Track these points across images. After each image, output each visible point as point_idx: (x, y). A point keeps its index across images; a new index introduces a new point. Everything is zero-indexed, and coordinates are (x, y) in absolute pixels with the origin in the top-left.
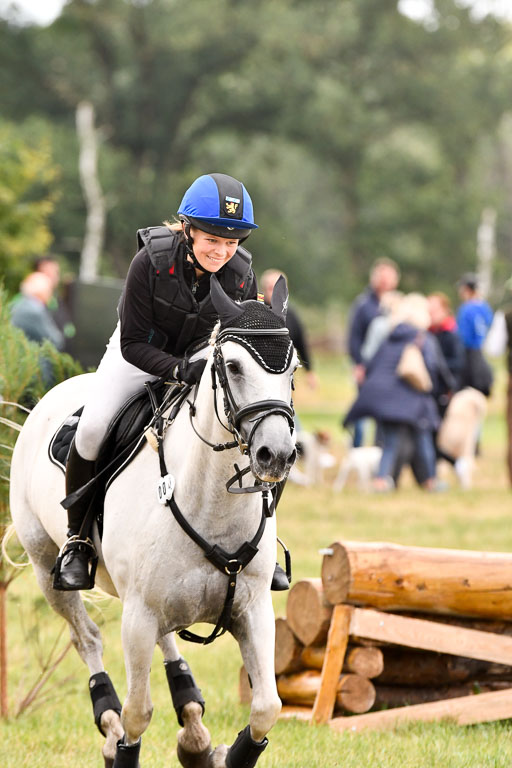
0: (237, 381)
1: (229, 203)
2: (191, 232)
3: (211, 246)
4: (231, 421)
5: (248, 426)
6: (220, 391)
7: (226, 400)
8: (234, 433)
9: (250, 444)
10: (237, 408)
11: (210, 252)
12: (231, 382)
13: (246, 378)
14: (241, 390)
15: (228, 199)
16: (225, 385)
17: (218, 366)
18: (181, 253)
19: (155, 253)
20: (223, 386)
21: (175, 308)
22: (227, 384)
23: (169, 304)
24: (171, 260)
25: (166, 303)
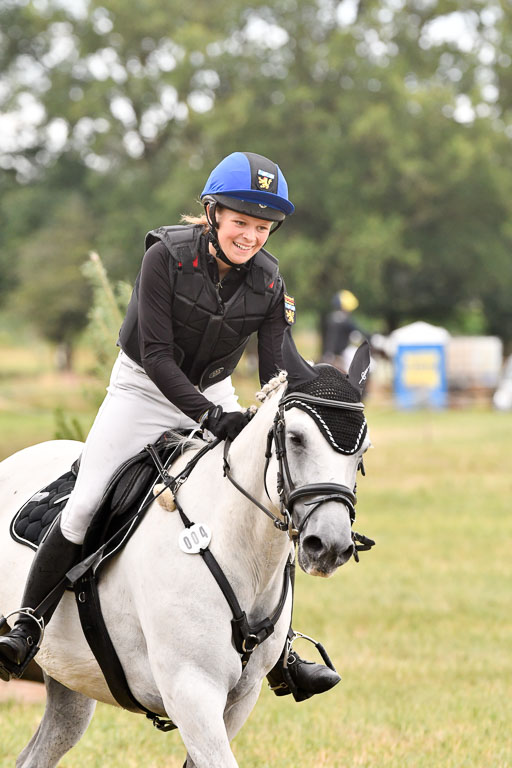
0: (298, 454)
1: (263, 177)
2: (217, 215)
3: (239, 230)
4: (283, 500)
5: (303, 509)
6: (274, 463)
7: (280, 475)
8: (285, 514)
9: (302, 529)
10: (293, 486)
11: (236, 237)
12: (289, 455)
13: (309, 453)
14: (300, 465)
15: (260, 172)
16: (282, 456)
17: (277, 434)
18: (204, 244)
19: (174, 244)
20: (279, 458)
21: (199, 309)
22: (285, 455)
23: (193, 304)
24: (194, 251)
25: (189, 303)
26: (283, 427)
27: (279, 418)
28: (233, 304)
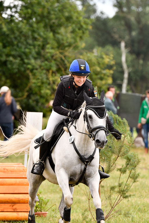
0: (91, 121)
3: (79, 79)
4: (89, 131)
6: (86, 123)
7: (88, 126)
9: (95, 138)
10: (91, 128)
13: (93, 120)
14: (92, 123)
15: (81, 65)
17: (85, 116)
18: (72, 82)
19: (64, 83)
20: (87, 122)
21: (71, 98)
22: (88, 121)
23: (69, 97)
24: (69, 84)
25: (68, 97)
26: (87, 114)
27: (85, 112)
28: (80, 95)
